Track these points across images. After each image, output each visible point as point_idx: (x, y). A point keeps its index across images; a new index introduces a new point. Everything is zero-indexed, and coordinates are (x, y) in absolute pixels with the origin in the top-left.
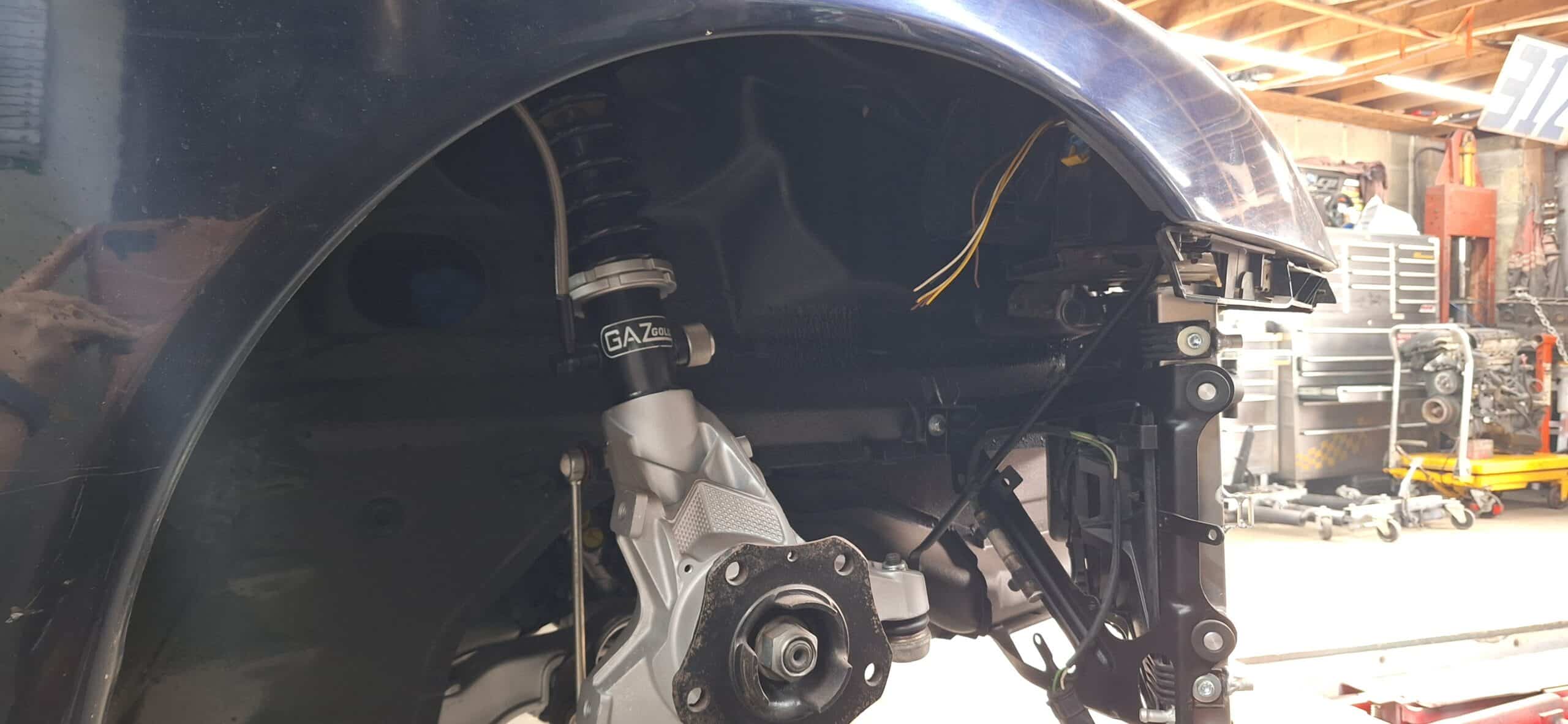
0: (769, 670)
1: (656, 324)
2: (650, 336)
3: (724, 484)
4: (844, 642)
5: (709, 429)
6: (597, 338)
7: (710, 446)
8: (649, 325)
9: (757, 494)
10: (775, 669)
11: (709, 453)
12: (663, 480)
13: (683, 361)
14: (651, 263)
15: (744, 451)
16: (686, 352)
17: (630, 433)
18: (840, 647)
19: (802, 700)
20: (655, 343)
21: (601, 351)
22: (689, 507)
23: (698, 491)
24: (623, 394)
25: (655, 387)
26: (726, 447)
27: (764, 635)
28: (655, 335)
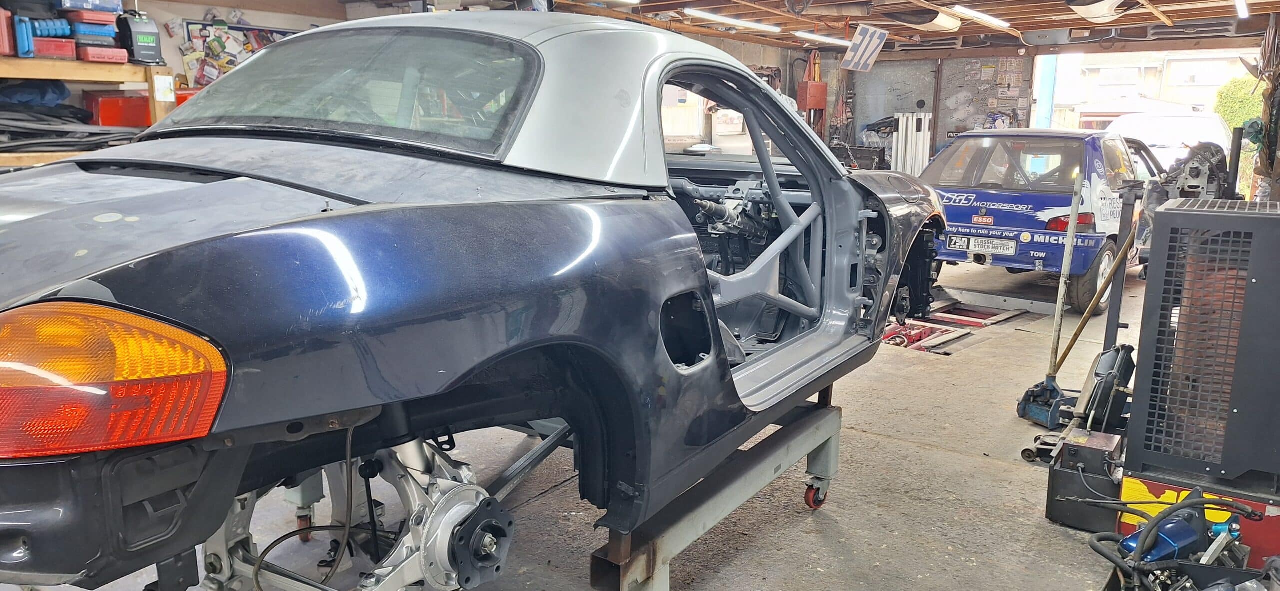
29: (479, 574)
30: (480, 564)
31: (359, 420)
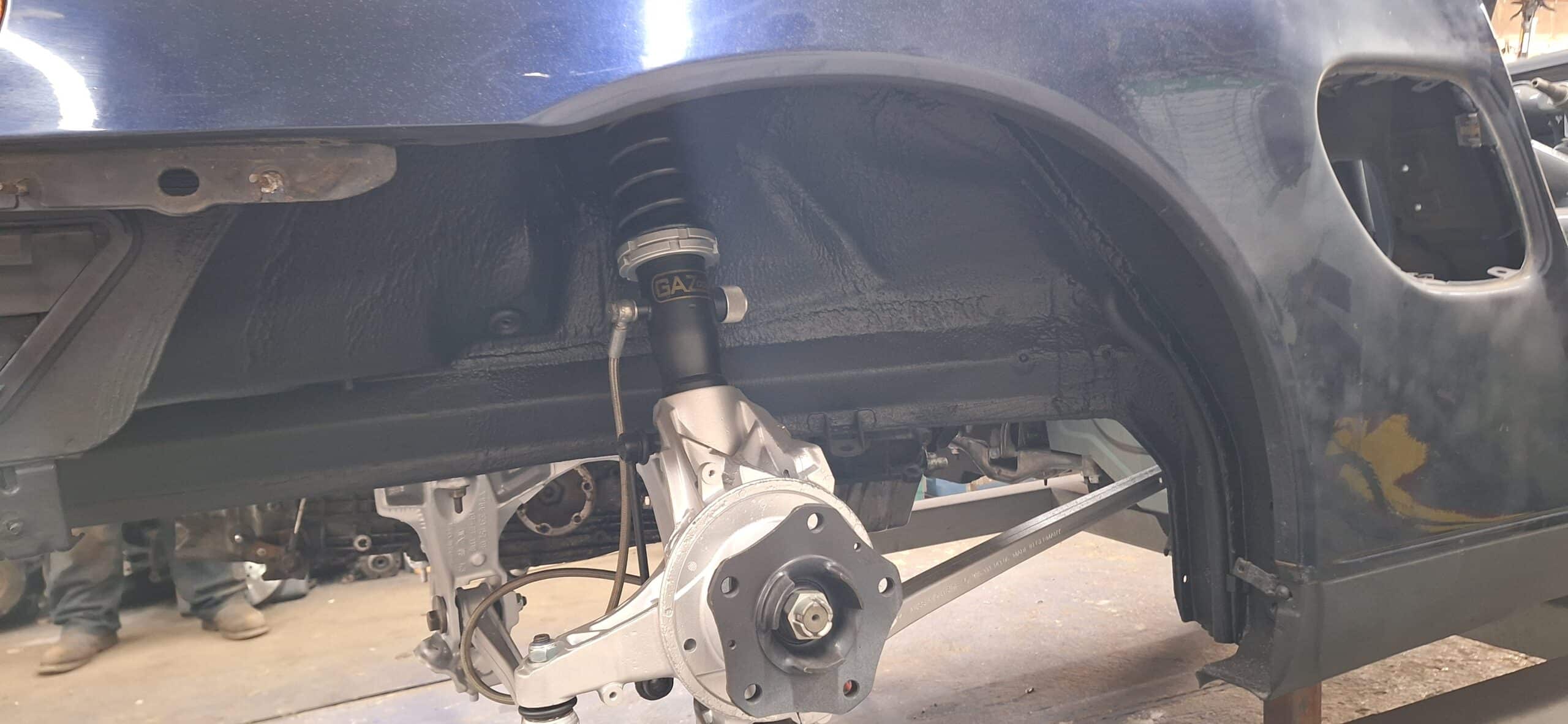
29: (789, 686)
30: (789, 662)
31: (336, 184)
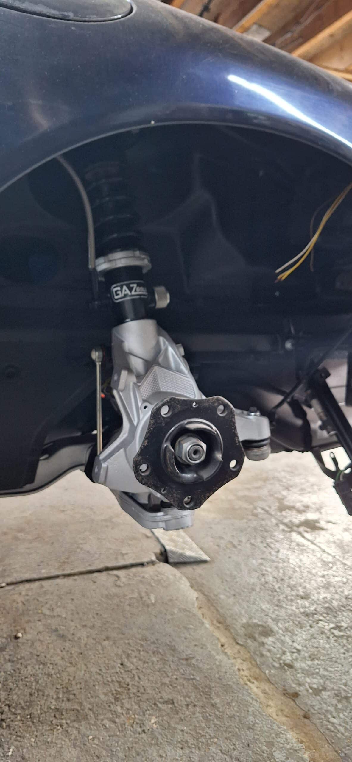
0: (181, 458)
1: (139, 285)
2: (136, 291)
3: (168, 368)
4: (220, 448)
5: (163, 340)
6: (109, 291)
7: (163, 348)
8: (135, 285)
9: (184, 373)
10: (184, 458)
11: (162, 352)
12: (137, 364)
13: (153, 305)
14: (137, 253)
15: (179, 352)
16: (154, 301)
17: (123, 340)
18: (218, 450)
19: (197, 474)
20: (138, 295)
21: (111, 298)
22: (149, 378)
23: (154, 370)
24: (121, 320)
25: (137, 317)
26: (170, 350)
27: (180, 442)
28: (138, 291)
